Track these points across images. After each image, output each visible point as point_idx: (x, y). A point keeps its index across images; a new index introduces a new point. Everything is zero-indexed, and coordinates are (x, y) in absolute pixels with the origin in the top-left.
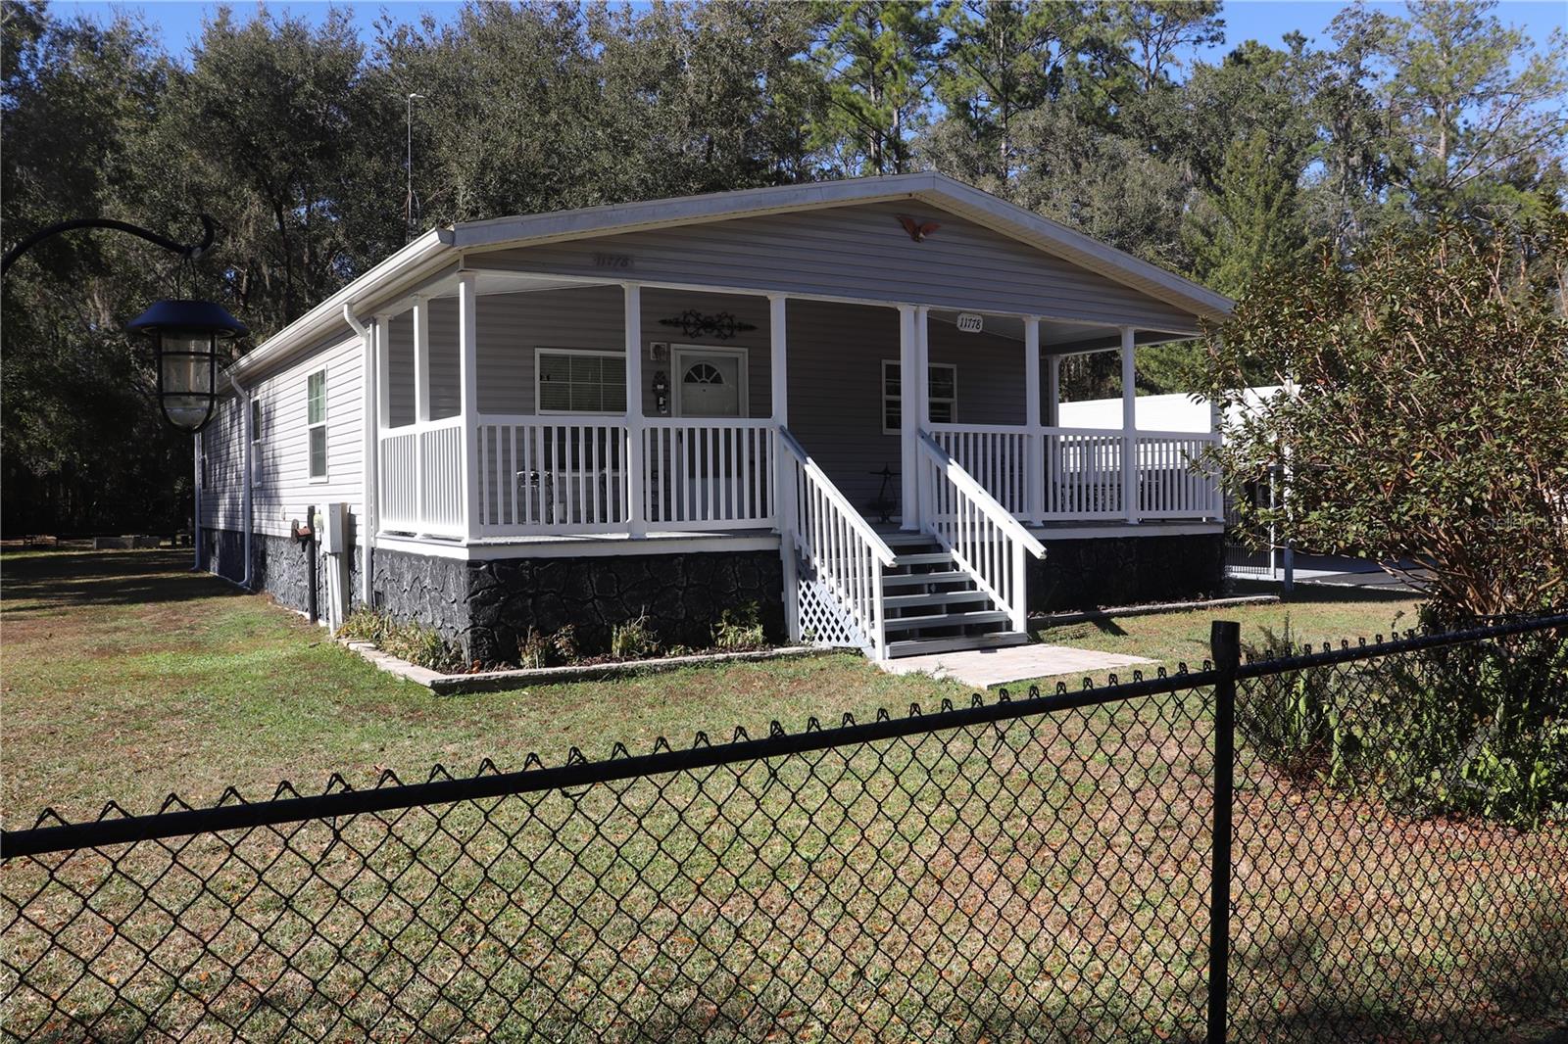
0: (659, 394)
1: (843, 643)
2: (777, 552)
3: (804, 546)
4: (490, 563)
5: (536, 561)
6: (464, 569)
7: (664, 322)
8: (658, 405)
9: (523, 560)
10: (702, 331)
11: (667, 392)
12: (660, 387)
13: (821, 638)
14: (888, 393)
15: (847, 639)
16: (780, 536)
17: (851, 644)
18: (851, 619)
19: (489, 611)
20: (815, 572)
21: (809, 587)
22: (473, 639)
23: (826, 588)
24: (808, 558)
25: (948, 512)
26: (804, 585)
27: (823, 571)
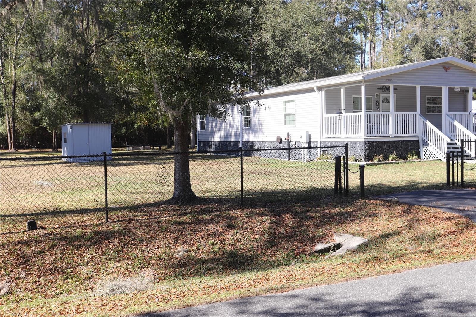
0: (378, 106)
1: (436, 159)
2: (418, 141)
3: (426, 139)
4: (368, 142)
5: (376, 142)
6: (364, 143)
7: (378, 88)
8: (377, 108)
9: (374, 141)
10: (386, 90)
11: (379, 105)
12: (378, 104)
13: (430, 158)
14: (427, 104)
15: (437, 158)
16: (419, 137)
17: (439, 158)
18: (439, 153)
19: (368, 151)
20: (429, 144)
21: (426, 148)
22: (365, 157)
23: (431, 148)
24: (427, 141)
25: (454, 132)
26: (425, 147)
27: (430, 144)
